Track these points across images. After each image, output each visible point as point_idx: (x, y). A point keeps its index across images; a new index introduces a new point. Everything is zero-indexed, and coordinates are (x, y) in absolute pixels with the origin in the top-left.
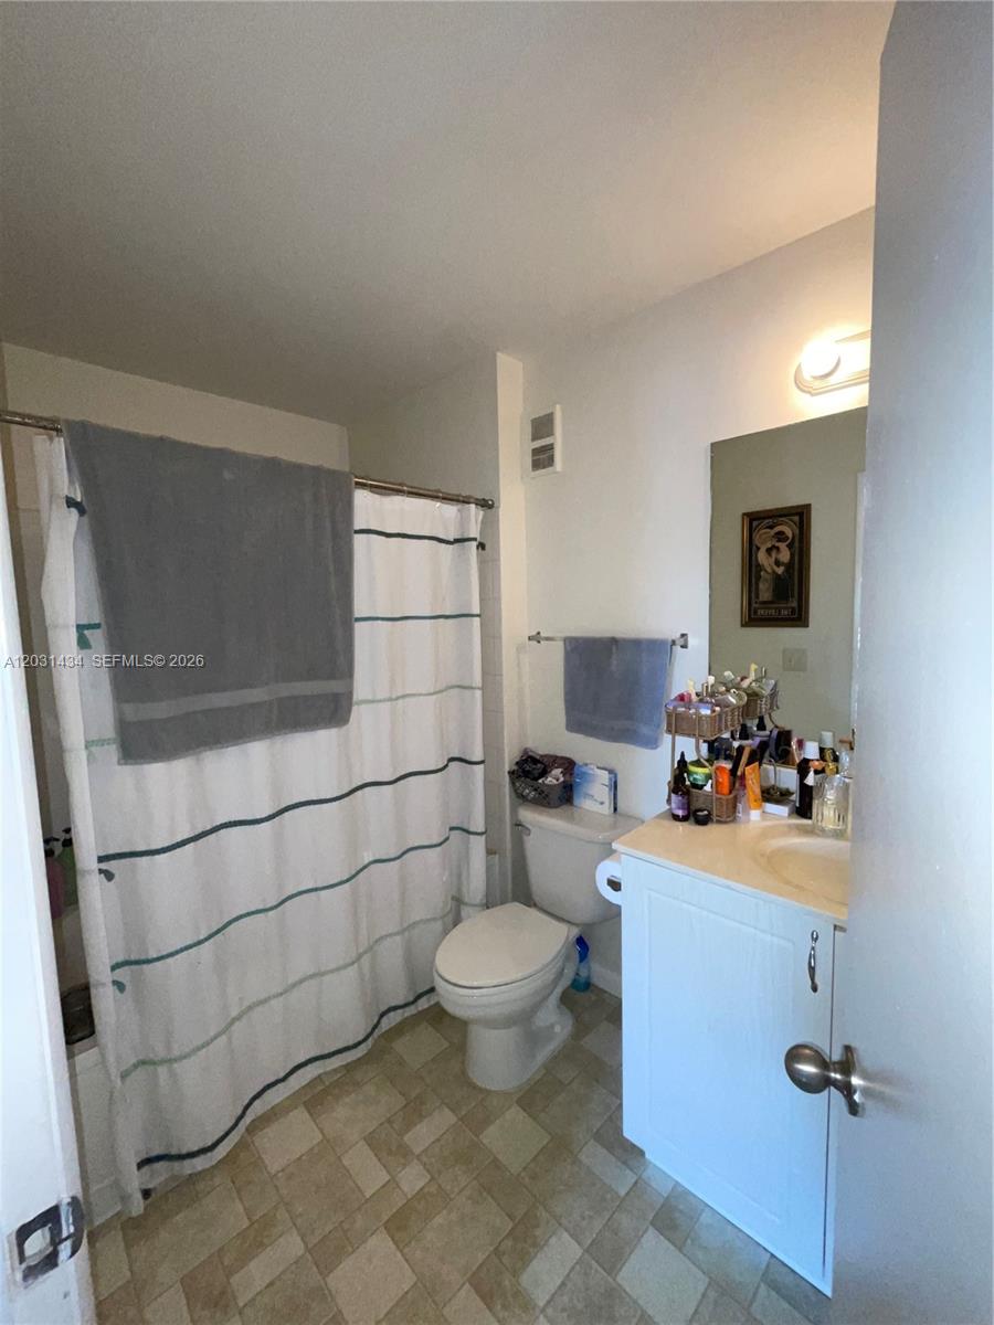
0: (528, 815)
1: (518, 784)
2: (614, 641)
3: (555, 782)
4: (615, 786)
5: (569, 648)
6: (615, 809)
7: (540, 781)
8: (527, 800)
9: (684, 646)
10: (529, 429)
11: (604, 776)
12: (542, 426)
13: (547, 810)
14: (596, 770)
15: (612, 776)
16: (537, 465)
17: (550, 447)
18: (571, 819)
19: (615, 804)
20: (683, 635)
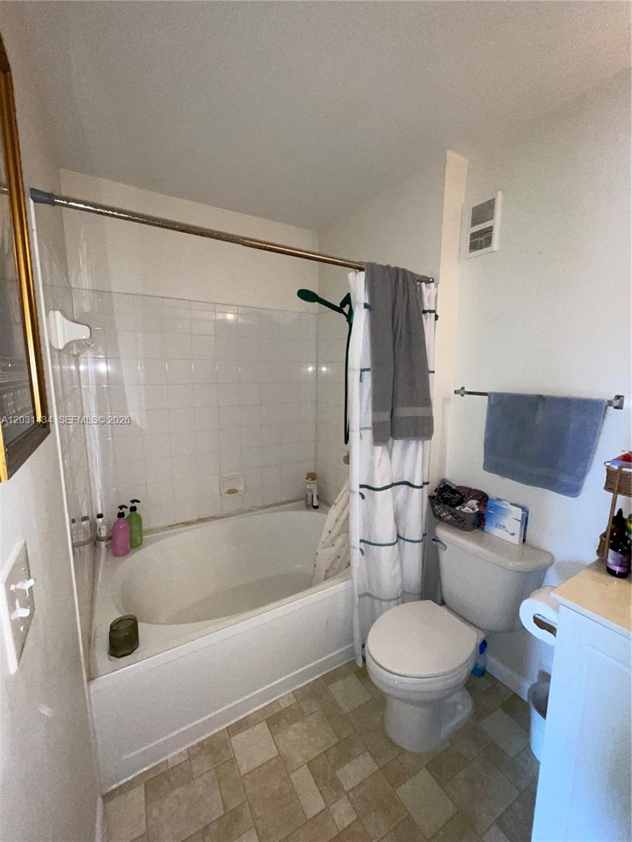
0: (443, 533)
1: (436, 507)
2: (540, 398)
3: (471, 511)
4: (525, 522)
5: (493, 402)
6: (524, 541)
7: (458, 508)
8: (444, 521)
9: (619, 407)
10: (469, 215)
11: (518, 513)
12: (483, 212)
13: (461, 531)
14: (509, 506)
15: (525, 513)
16: (474, 246)
17: (489, 231)
18: (480, 542)
19: (525, 536)
20: (618, 397)
